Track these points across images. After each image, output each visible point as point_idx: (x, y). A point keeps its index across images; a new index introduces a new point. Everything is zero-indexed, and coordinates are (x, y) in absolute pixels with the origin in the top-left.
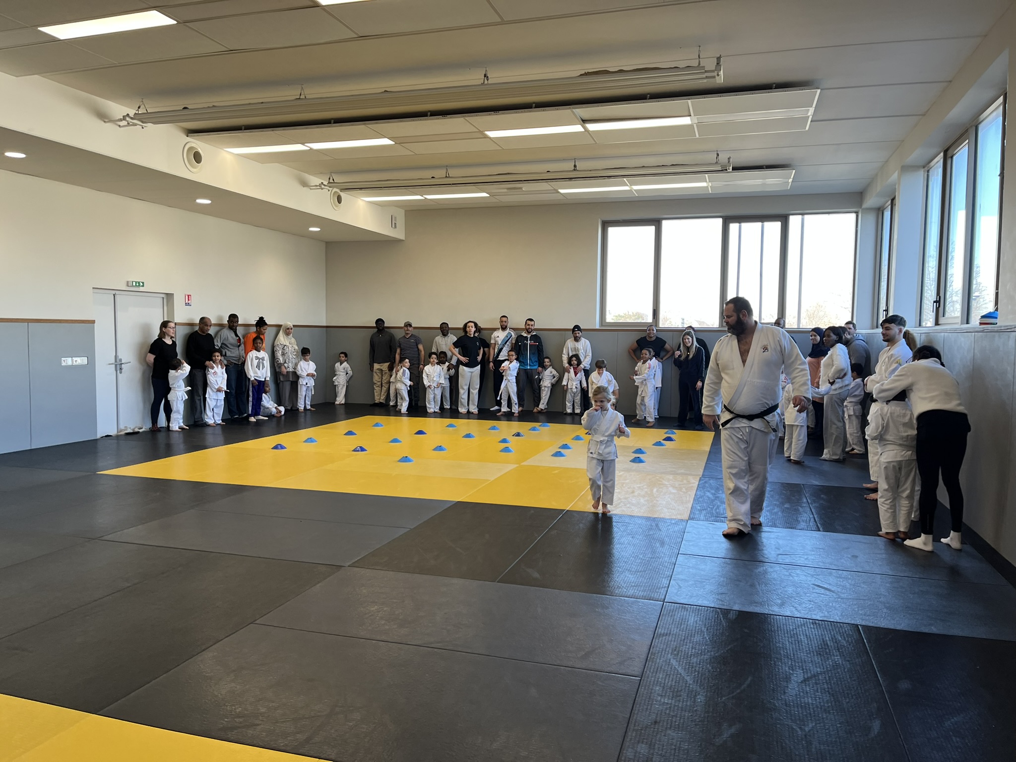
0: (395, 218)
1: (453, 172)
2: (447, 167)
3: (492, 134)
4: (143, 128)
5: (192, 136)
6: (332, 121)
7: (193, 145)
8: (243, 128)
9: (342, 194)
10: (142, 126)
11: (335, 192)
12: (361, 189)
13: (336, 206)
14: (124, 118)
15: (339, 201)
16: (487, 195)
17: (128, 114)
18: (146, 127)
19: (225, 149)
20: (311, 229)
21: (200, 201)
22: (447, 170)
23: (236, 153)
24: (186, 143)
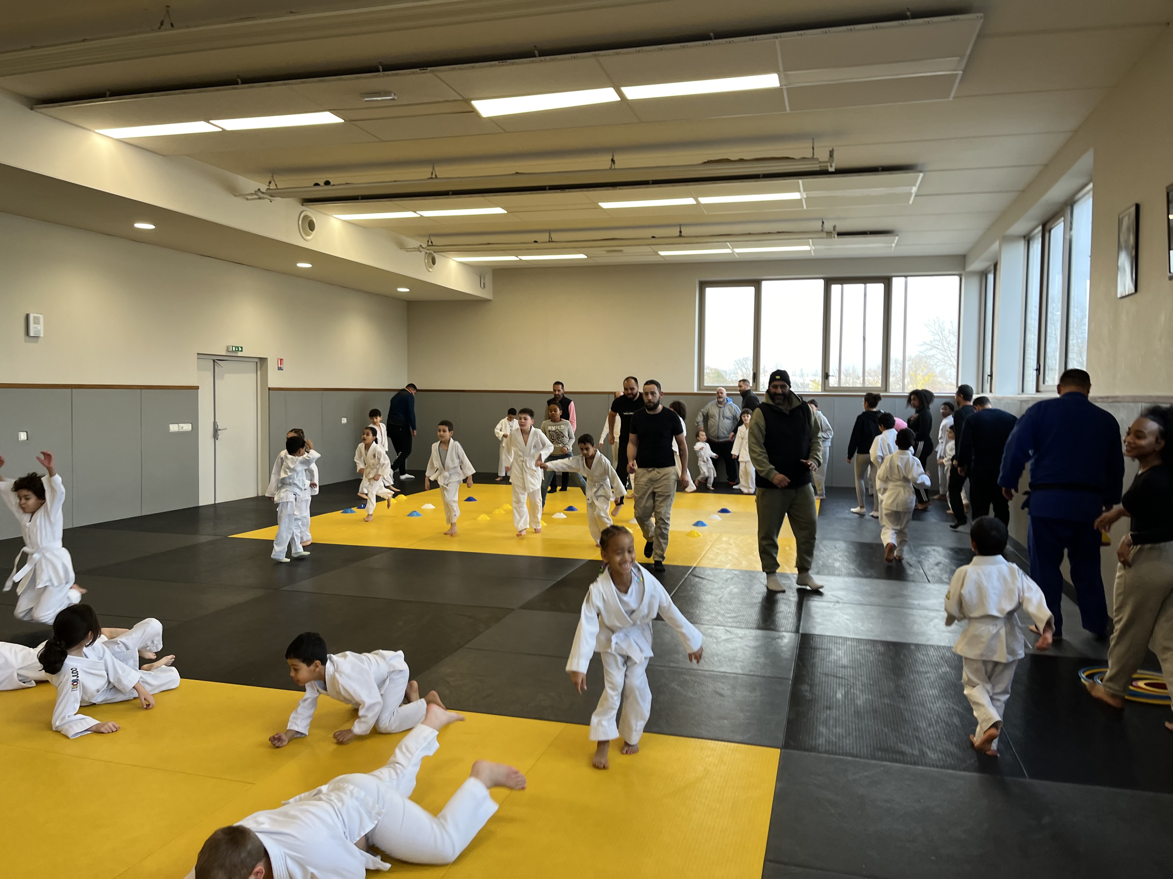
0: (484, 279)
1: (555, 237)
2: (550, 231)
3: (605, 205)
4: (270, 202)
5: (306, 205)
7: (309, 214)
10: (271, 200)
11: (432, 255)
12: (455, 251)
13: (429, 268)
14: (254, 192)
15: (434, 263)
16: (585, 257)
17: (259, 189)
18: (274, 200)
19: (334, 216)
20: (399, 290)
21: (300, 265)
22: (550, 234)
23: (344, 219)
24: (301, 212)
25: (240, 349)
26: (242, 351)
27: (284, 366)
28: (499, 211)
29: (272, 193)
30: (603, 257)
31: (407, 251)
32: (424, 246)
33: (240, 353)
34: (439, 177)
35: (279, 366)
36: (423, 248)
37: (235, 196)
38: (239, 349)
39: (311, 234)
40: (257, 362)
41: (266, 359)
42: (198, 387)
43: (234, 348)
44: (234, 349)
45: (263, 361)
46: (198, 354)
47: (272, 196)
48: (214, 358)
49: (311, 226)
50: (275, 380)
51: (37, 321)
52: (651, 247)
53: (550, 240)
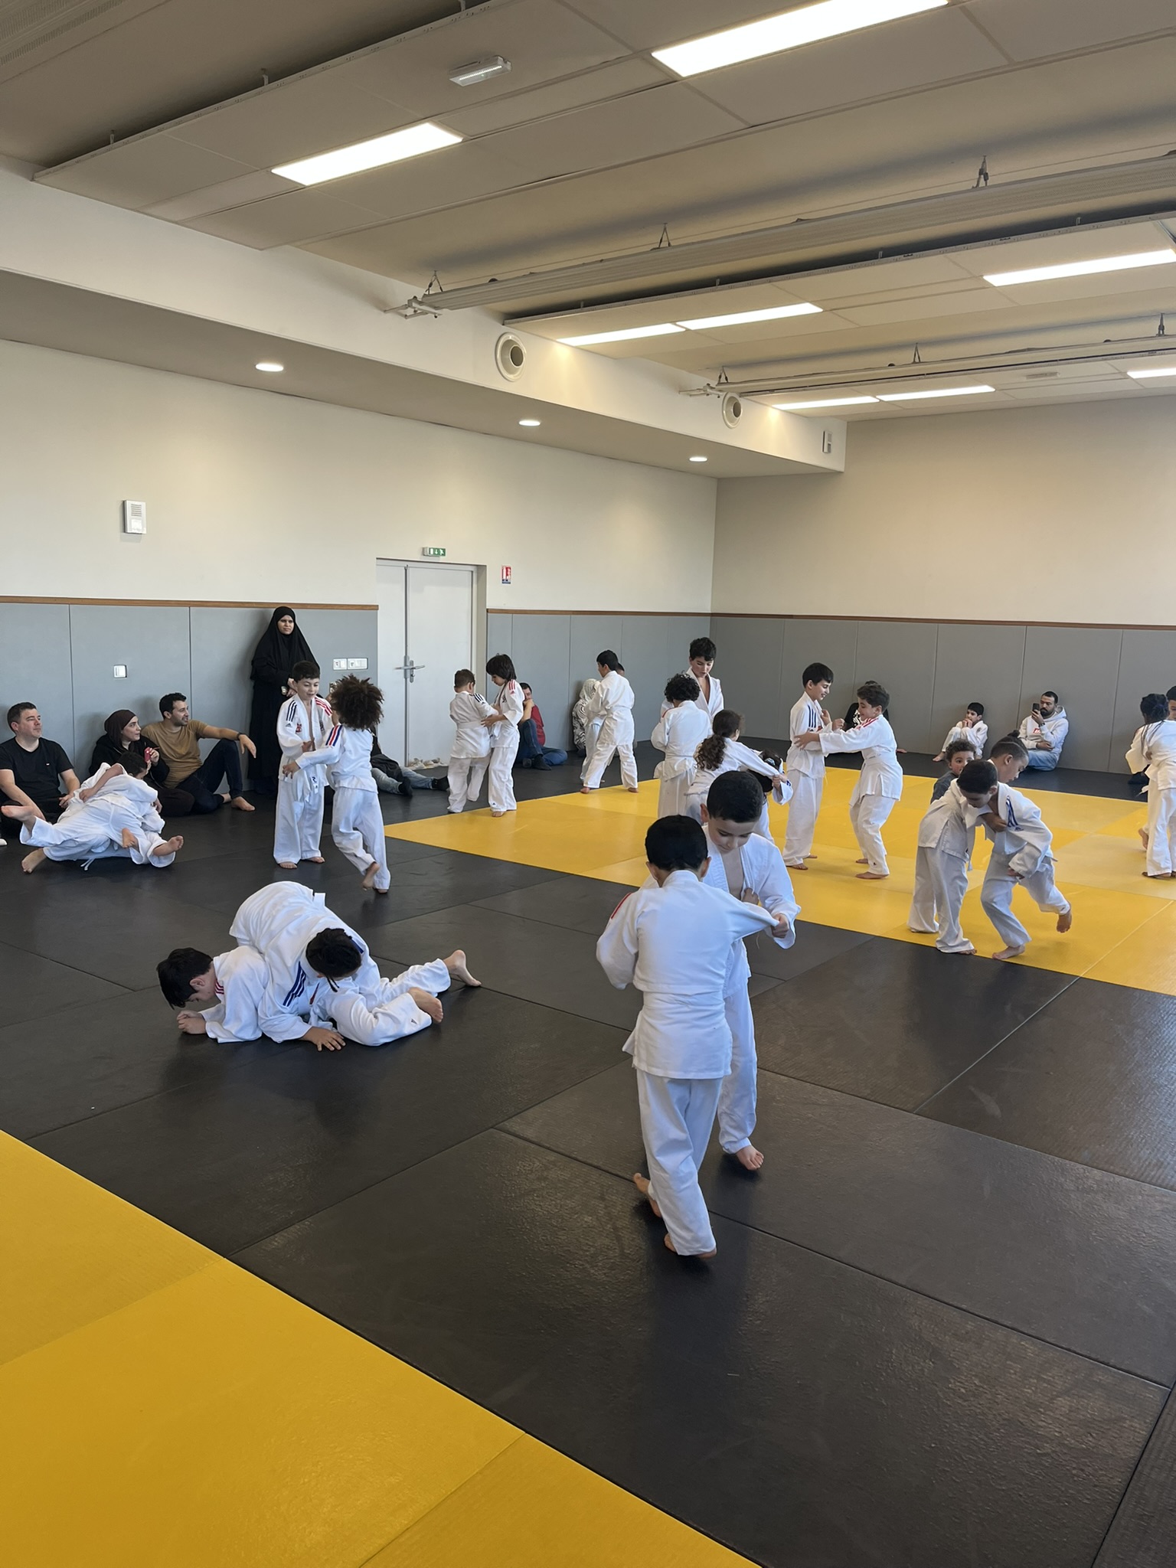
0: (830, 435)
1: (925, 354)
2: (916, 345)
3: (998, 280)
4: (436, 317)
5: (509, 323)
6: (718, 283)
7: (510, 337)
8: (582, 304)
9: (743, 402)
10: (435, 313)
11: (731, 399)
12: (772, 391)
13: (731, 422)
14: (409, 305)
15: (737, 413)
16: (992, 390)
17: (415, 297)
18: (439, 315)
19: (558, 340)
20: (693, 459)
21: (524, 423)
22: (917, 350)
23: (574, 345)
24: (500, 335)
25: (442, 552)
26: (444, 555)
27: (512, 578)
28: (807, 309)
29: (433, 302)
30: (1023, 387)
31: (691, 395)
32: (713, 384)
33: (442, 557)
34: (672, 244)
35: (505, 578)
36: (712, 388)
37: (385, 311)
38: (440, 552)
39: (516, 370)
40: (472, 572)
41: (485, 566)
42: (378, 606)
43: (432, 551)
44: (432, 552)
45: (481, 569)
46: (377, 559)
47: (436, 308)
48: (405, 564)
49: (516, 357)
50: (497, 597)
51: (137, 512)
52: (1108, 361)
53: (917, 360)
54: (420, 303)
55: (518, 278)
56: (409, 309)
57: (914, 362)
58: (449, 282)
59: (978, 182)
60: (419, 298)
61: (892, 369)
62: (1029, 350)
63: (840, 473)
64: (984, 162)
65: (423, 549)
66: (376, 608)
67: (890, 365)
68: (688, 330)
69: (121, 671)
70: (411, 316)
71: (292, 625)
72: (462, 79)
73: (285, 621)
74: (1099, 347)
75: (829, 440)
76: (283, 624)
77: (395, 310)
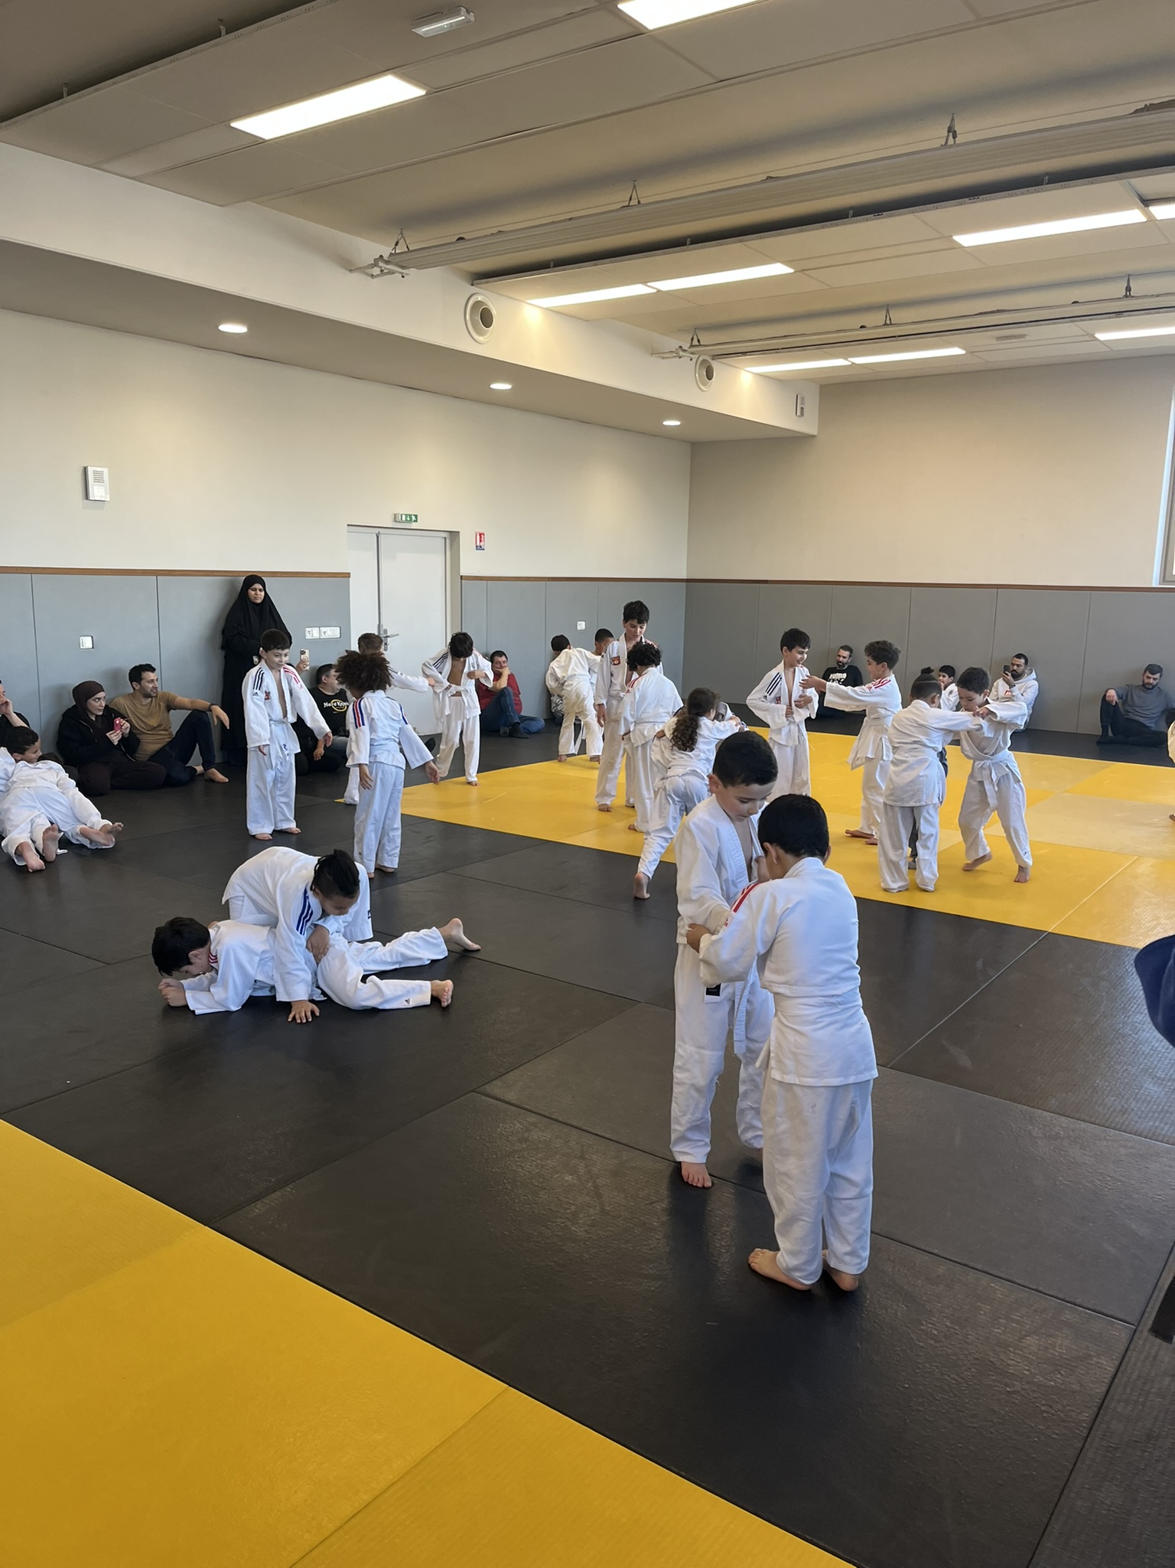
0: (803, 399)
1: (896, 316)
2: (887, 307)
3: (967, 240)
4: (403, 277)
5: (478, 284)
6: (688, 242)
7: (480, 298)
8: (552, 264)
9: (715, 364)
10: (402, 273)
11: (704, 361)
12: (744, 353)
13: (704, 385)
14: (375, 264)
15: (710, 376)
16: (963, 352)
17: (381, 256)
18: (407, 274)
19: (528, 301)
20: (666, 423)
21: (496, 386)
22: (888, 311)
23: (545, 307)
24: (469, 295)
25: (414, 518)
26: (416, 521)
27: (486, 544)
28: (778, 269)
29: (401, 261)
30: (992, 349)
31: (663, 358)
32: (686, 346)
33: (414, 524)
34: (642, 202)
35: (478, 544)
36: (684, 351)
37: (351, 271)
38: (412, 518)
39: (486, 332)
40: (445, 538)
41: (459, 532)
42: (349, 573)
43: (404, 517)
44: (404, 519)
45: (454, 535)
46: (348, 525)
47: (403, 267)
48: (377, 530)
49: (486, 318)
50: (472, 564)
51: (99, 479)
52: (1077, 323)
53: (888, 322)
54: (387, 262)
55: (486, 236)
56: (375, 268)
57: (886, 324)
58: (416, 240)
59: (947, 140)
60: (386, 257)
61: (863, 331)
62: (998, 311)
63: (814, 436)
64: (953, 119)
65: (395, 515)
66: (347, 575)
67: (862, 327)
68: (659, 291)
69: (87, 643)
70: (378, 276)
71: (263, 593)
72: (425, 30)
73: (255, 590)
74: (1066, 309)
75: (802, 403)
76: (253, 593)
77: (361, 269)
